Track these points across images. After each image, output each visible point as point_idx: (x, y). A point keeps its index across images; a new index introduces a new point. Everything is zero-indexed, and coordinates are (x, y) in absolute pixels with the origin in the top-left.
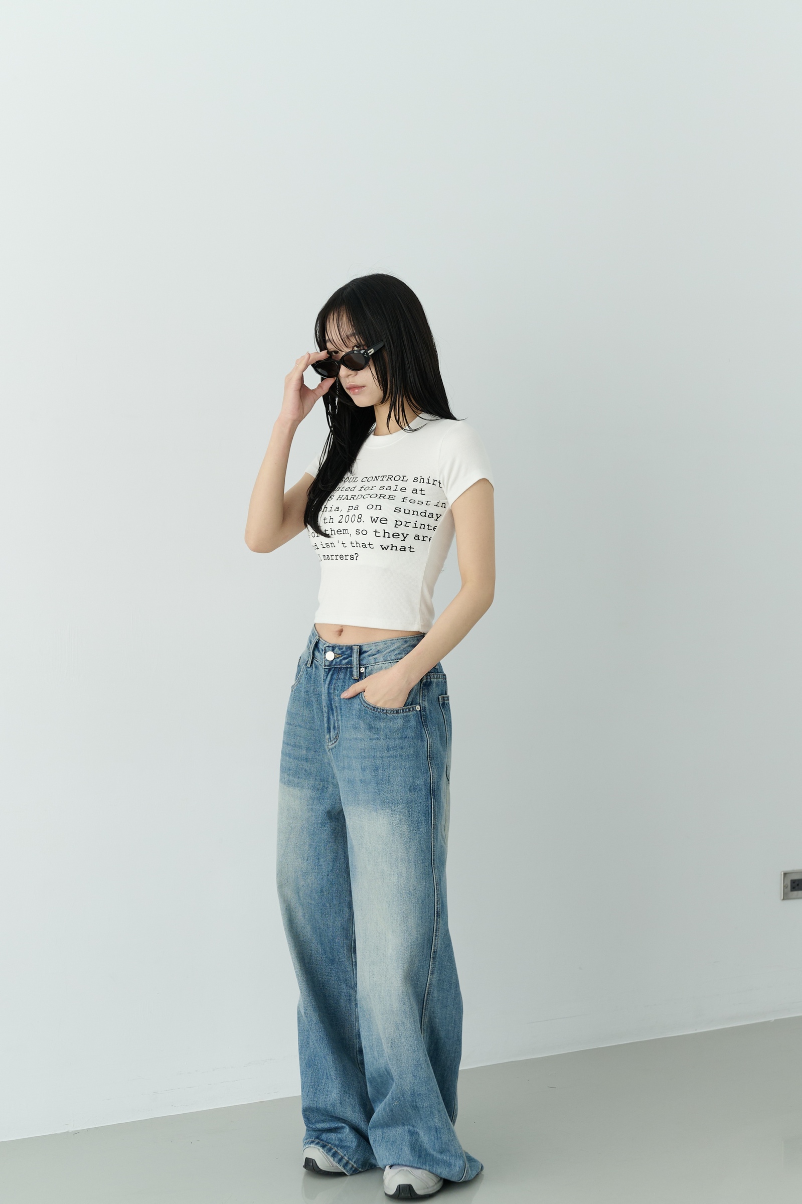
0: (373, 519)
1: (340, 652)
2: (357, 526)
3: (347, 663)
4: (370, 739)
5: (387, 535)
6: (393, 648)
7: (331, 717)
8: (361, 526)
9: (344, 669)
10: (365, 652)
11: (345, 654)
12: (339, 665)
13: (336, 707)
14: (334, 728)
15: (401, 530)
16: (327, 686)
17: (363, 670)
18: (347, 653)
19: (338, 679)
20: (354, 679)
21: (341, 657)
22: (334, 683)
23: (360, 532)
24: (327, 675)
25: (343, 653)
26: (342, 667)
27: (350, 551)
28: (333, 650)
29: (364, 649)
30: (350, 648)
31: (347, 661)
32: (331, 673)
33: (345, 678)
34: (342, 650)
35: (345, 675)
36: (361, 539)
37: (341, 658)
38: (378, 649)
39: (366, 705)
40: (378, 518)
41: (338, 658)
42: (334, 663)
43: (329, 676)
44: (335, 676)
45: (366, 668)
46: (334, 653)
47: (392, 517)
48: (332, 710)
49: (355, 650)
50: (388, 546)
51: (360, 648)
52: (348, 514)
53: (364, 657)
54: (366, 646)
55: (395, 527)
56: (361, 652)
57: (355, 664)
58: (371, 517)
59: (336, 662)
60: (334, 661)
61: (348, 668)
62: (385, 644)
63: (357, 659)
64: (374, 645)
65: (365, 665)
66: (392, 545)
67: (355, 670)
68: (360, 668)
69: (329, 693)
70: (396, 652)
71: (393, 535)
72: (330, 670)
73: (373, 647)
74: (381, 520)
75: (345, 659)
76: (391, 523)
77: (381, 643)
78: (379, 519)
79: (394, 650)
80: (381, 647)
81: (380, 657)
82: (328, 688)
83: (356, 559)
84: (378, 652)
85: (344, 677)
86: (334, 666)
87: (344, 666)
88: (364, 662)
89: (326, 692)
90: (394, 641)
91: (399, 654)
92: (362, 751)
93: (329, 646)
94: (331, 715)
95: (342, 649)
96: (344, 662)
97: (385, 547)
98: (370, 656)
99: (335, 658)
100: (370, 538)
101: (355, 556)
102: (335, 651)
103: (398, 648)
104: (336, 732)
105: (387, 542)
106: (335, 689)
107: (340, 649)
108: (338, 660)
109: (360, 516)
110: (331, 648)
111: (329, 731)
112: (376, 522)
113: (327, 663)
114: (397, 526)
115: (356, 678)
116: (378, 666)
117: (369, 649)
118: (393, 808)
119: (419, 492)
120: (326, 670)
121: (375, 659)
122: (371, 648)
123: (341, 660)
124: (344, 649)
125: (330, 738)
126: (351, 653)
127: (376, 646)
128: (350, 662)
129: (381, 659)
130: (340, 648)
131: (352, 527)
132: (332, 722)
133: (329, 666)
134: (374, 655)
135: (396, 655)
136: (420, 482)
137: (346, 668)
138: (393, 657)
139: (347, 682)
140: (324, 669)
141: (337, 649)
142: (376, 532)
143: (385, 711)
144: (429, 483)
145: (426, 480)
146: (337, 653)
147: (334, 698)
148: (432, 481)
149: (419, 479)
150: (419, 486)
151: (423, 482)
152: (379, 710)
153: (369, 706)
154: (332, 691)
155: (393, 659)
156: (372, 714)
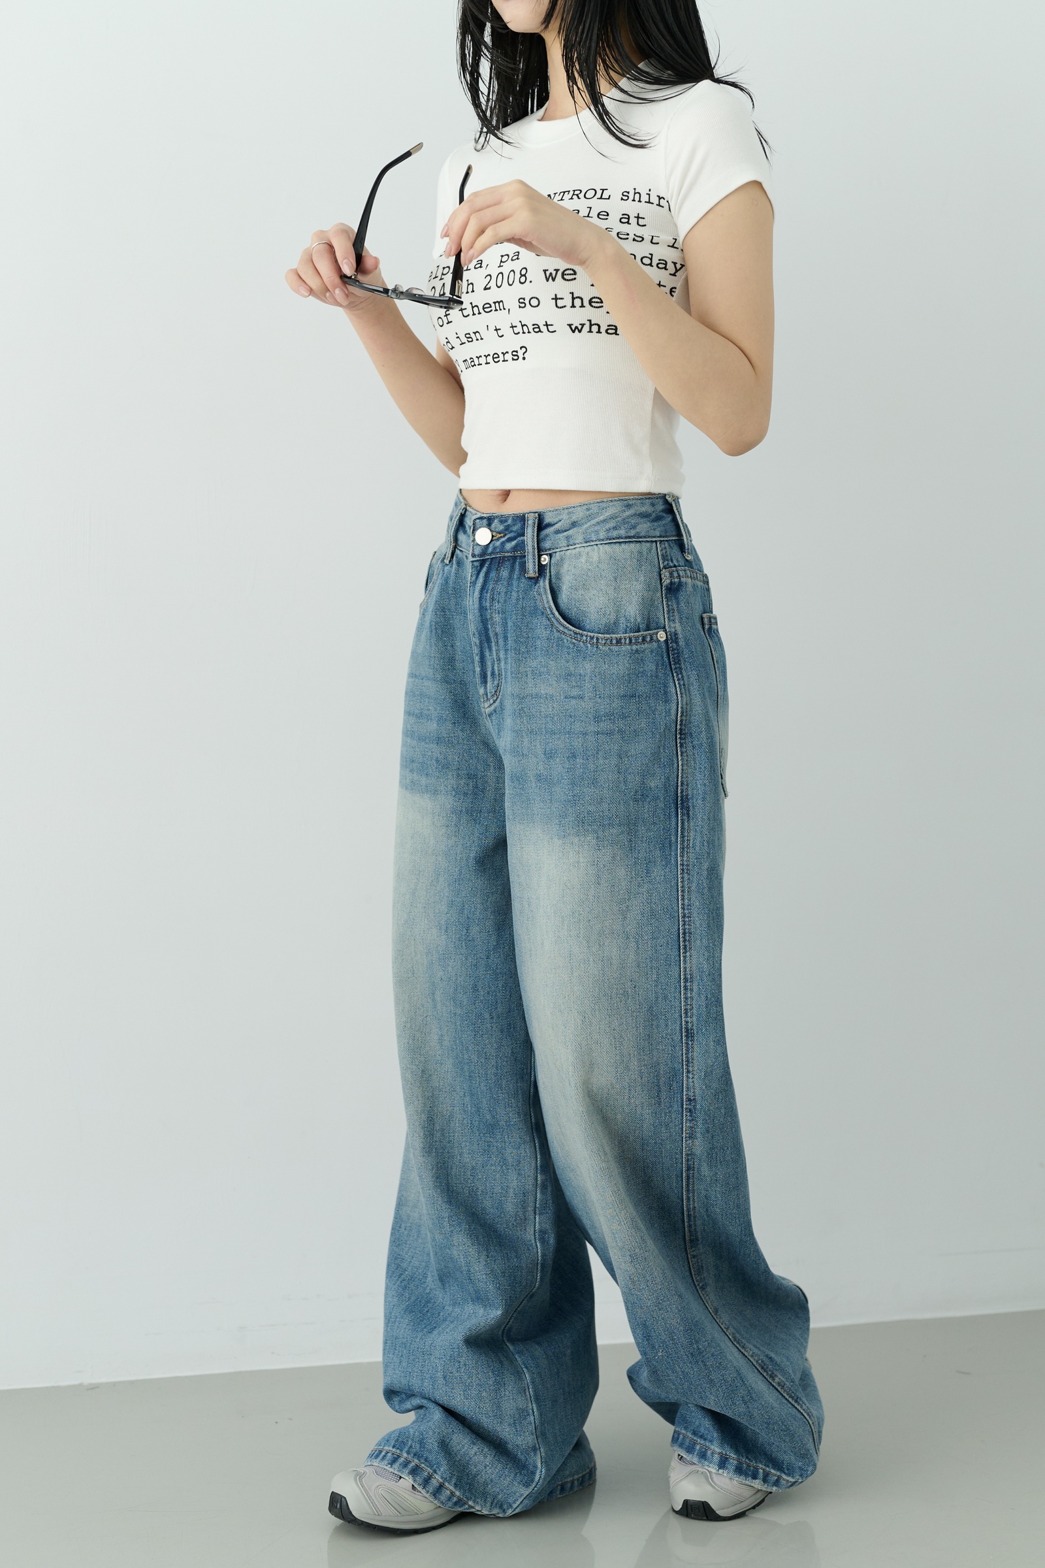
0: (548, 273)
1: (501, 527)
2: (519, 291)
3: (515, 549)
4: (566, 698)
5: (578, 302)
6: (602, 518)
7: (487, 653)
8: (526, 291)
9: (509, 561)
10: (549, 525)
11: (512, 531)
12: (500, 552)
13: (496, 634)
14: (493, 674)
16: (477, 594)
17: (545, 559)
18: (515, 528)
19: (498, 580)
20: (530, 578)
21: (504, 537)
22: (491, 588)
23: (527, 302)
24: (478, 574)
25: (507, 528)
26: (504, 557)
27: (512, 342)
28: (489, 525)
29: (548, 519)
30: (522, 518)
31: (514, 543)
32: (484, 569)
33: (510, 578)
34: (506, 524)
35: (513, 569)
36: (530, 316)
37: (503, 539)
38: (574, 518)
40: (557, 270)
41: (498, 539)
42: (490, 550)
43: (482, 575)
44: (493, 574)
45: (551, 556)
46: (491, 531)
48: (488, 640)
50: (583, 325)
51: (541, 517)
52: (501, 270)
53: (547, 536)
54: (550, 514)
56: (541, 526)
57: (531, 549)
58: (545, 271)
59: (495, 548)
60: (491, 545)
61: (517, 558)
62: (588, 509)
63: (534, 540)
64: (566, 511)
65: (550, 550)
66: (590, 321)
67: (531, 561)
68: (540, 556)
69: (482, 609)
70: (612, 524)
71: (590, 302)
72: (482, 563)
73: (564, 516)
74: (563, 274)
75: (510, 540)
77: (579, 508)
78: (560, 273)
79: (605, 520)
80: (578, 515)
81: (577, 534)
82: (481, 599)
83: (524, 358)
84: (574, 524)
85: (511, 574)
86: (491, 554)
87: (509, 554)
88: (547, 544)
89: (477, 606)
90: (604, 504)
91: (615, 528)
92: (549, 719)
93: (481, 518)
94: (487, 650)
95: (506, 521)
96: (509, 546)
97: (576, 328)
98: (558, 532)
99: (492, 541)
100: (547, 312)
101: (521, 353)
102: (493, 526)
103: (612, 518)
104: (496, 682)
105: (579, 316)
106: (493, 599)
107: (501, 522)
108: (498, 543)
109: (524, 272)
110: (485, 521)
111: (485, 680)
112: (554, 280)
113: (478, 551)
115: (533, 576)
116: (574, 551)
117: (557, 519)
119: (633, 220)
120: (476, 564)
121: (568, 538)
122: (560, 518)
123: (503, 544)
124: (510, 522)
125: (487, 695)
126: (523, 528)
127: (569, 513)
128: (521, 546)
129: (579, 538)
130: (503, 519)
131: (509, 295)
132: (489, 664)
133: (481, 555)
134: (566, 531)
135: (608, 530)
136: (634, 200)
137: (515, 558)
138: (602, 535)
139: (515, 583)
140: (473, 561)
141: (496, 523)
142: (556, 299)
143: (595, 641)
144: (649, 202)
145: (645, 198)
146: (497, 530)
147: (492, 618)
148: (654, 200)
149: (631, 196)
150: (632, 208)
151: (640, 201)
152: (584, 638)
153: (566, 631)
154: (488, 604)
155: (602, 537)
156: (572, 646)
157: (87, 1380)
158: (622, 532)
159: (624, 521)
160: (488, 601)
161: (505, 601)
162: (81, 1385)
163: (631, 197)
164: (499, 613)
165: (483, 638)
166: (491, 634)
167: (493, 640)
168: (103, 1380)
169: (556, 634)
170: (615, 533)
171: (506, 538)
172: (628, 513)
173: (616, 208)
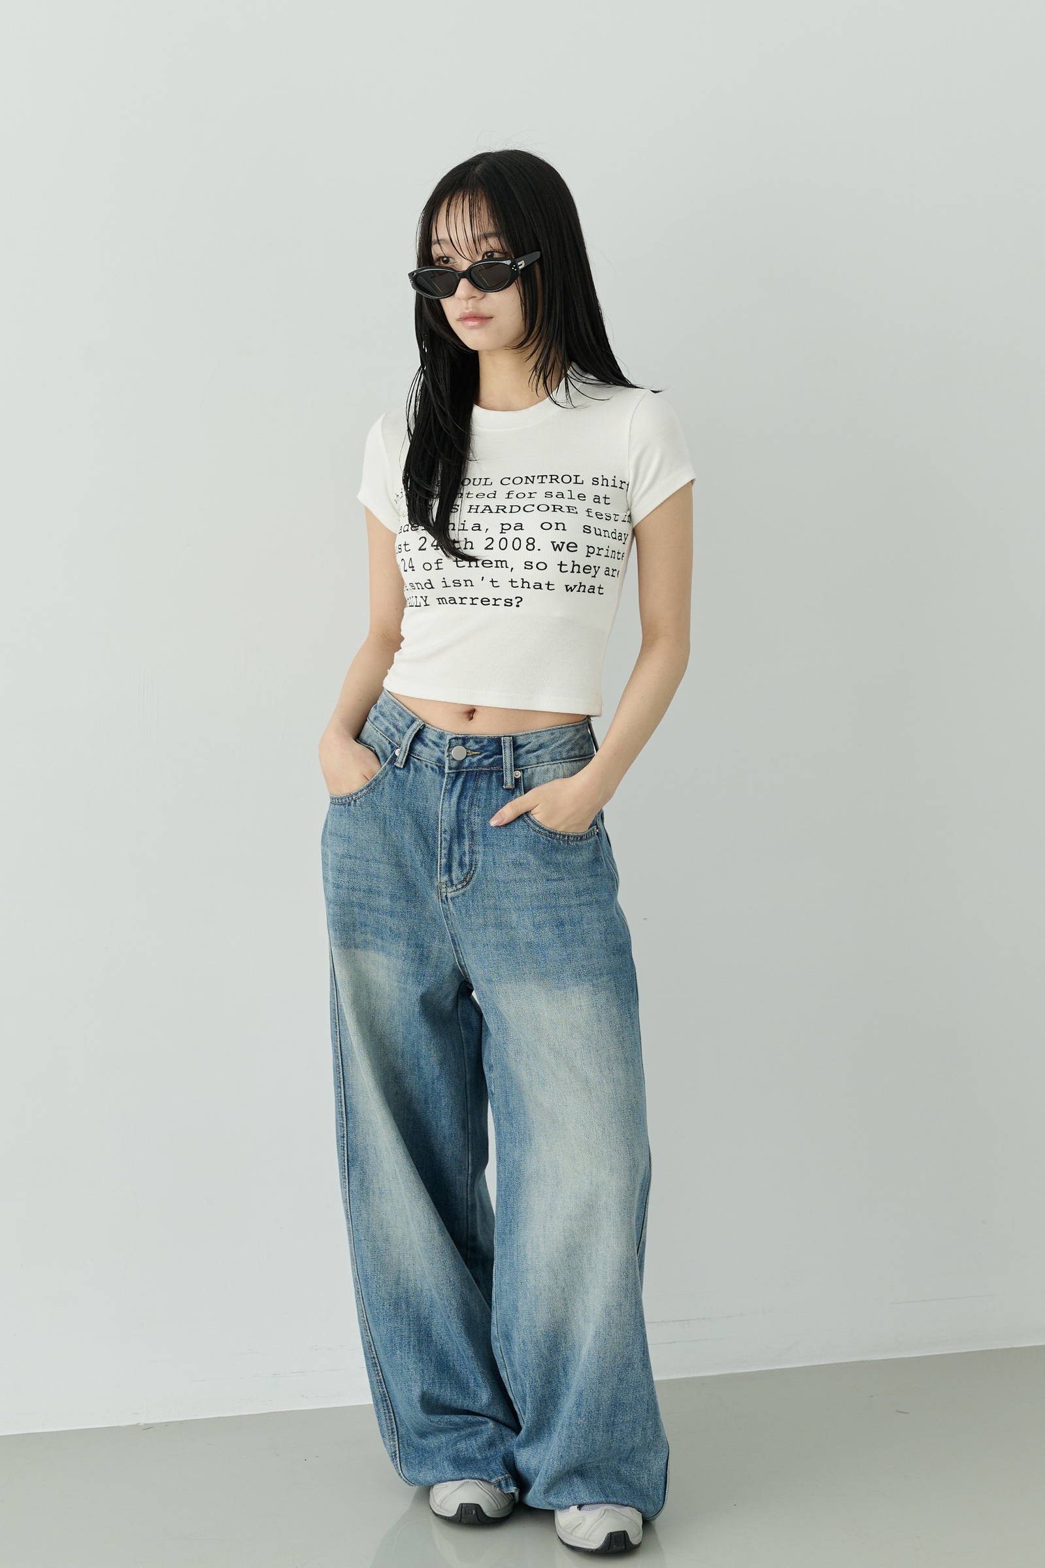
0: (555, 545)
1: (477, 747)
2: (525, 555)
3: (492, 764)
4: (548, 880)
5: (576, 568)
6: (562, 741)
7: (455, 847)
8: (534, 557)
9: (486, 774)
10: (522, 746)
11: (487, 751)
12: (475, 766)
13: (472, 833)
14: (461, 864)
15: (593, 560)
16: (454, 799)
17: (519, 774)
18: (490, 748)
19: (477, 789)
20: (508, 789)
21: (480, 754)
22: (470, 794)
23: (534, 565)
24: (454, 784)
25: (482, 749)
26: (480, 771)
27: (512, 594)
28: (464, 744)
29: (520, 741)
30: (498, 740)
31: (490, 760)
32: (461, 780)
33: (489, 788)
34: (482, 744)
35: (490, 781)
36: (533, 576)
37: (480, 757)
38: (541, 741)
39: (537, 828)
40: (563, 543)
41: (473, 756)
42: (467, 763)
43: (458, 785)
44: (470, 784)
45: (524, 771)
46: (467, 749)
47: (583, 540)
48: (460, 836)
49: (507, 744)
50: (575, 586)
51: (514, 739)
52: (503, 536)
53: (520, 755)
54: (521, 738)
55: (587, 556)
56: (516, 747)
57: (508, 765)
58: (553, 543)
59: (471, 764)
60: (467, 761)
61: (496, 770)
62: (552, 734)
63: (511, 758)
64: (534, 735)
65: (522, 766)
66: (581, 583)
67: (507, 775)
68: (513, 772)
69: (459, 811)
70: (568, 747)
71: (584, 569)
72: (458, 775)
73: (533, 739)
74: (568, 546)
75: (486, 757)
76: (582, 550)
77: (545, 733)
78: (565, 545)
79: (564, 743)
80: (546, 738)
81: (545, 754)
82: (458, 803)
83: (518, 606)
84: (541, 747)
85: (488, 786)
86: (466, 768)
87: (486, 769)
88: (521, 762)
90: (564, 730)
91: (572, 749)
92: (534, 897)
93: (456, 738)
94: (456, 845)
95: (482, 742)
96: (486, 762)
97: (571, 588)
98: (528, 752)
99: (467, 756)
100: (552, 574)
101: (515, 602)
102: (467, 745)
103: (570, 740)
104: (465, 871)
105: (573, 579)
106: (471, 804)
107: (477, 742)
108: (475, 760)
109: (531, 541)
110: (460, 741)
111: (449, 869)
112: (560, 550)
113: (454, 764)
114: (589, 554)
115: (511, 787)
116: (543, 768)
117: (527, 742)
118: (595, 982)
119: (602, 500)
120: (452, 775)
121: (538, 757)
122: (529, 740)
123: (479, 760)
124: (485, 742)
125: (451, 881)
126: (498, 748)
127: (537, 737)
128: (500, 763)
129: (547, 758)
130: (478, 740)
131: (516, 558)
132: (456, 856)
133: (456, 768)
134: (534, 751)
135: (568, 751)
136: (603, 485)
137: (491, 772)
138: (564, 755)
139: (494, 793)
140: (449, 773)
141: (471, 743)
142: (561, 565)
143: (566, 838)
144: (614, 486)
145: (611, 483)
146: (471, 748)
147: (469, 818)
148: (618, 484)
149: (600, 481)
150: (601, 491)
151: (607, 485)
152: (558, 836)
153: (542, 831)
154: (466, 808)
155: (564, 757)
156: (547, 842)
157: (143, 1421)
158: (577, 752)
159: (576, 744)
160: (467, 805)
161: (485, 807)
162: (137, 1425)
163: (600, 483)
164: (478, 815)
165: (455, 834)
166: (466, 832)
167: (466, 836)
168: (157, 1421)
169: (533, 833)
170: (572, 753)
171: (483, 755)
172: (578, 736)
173: (590, 490)
